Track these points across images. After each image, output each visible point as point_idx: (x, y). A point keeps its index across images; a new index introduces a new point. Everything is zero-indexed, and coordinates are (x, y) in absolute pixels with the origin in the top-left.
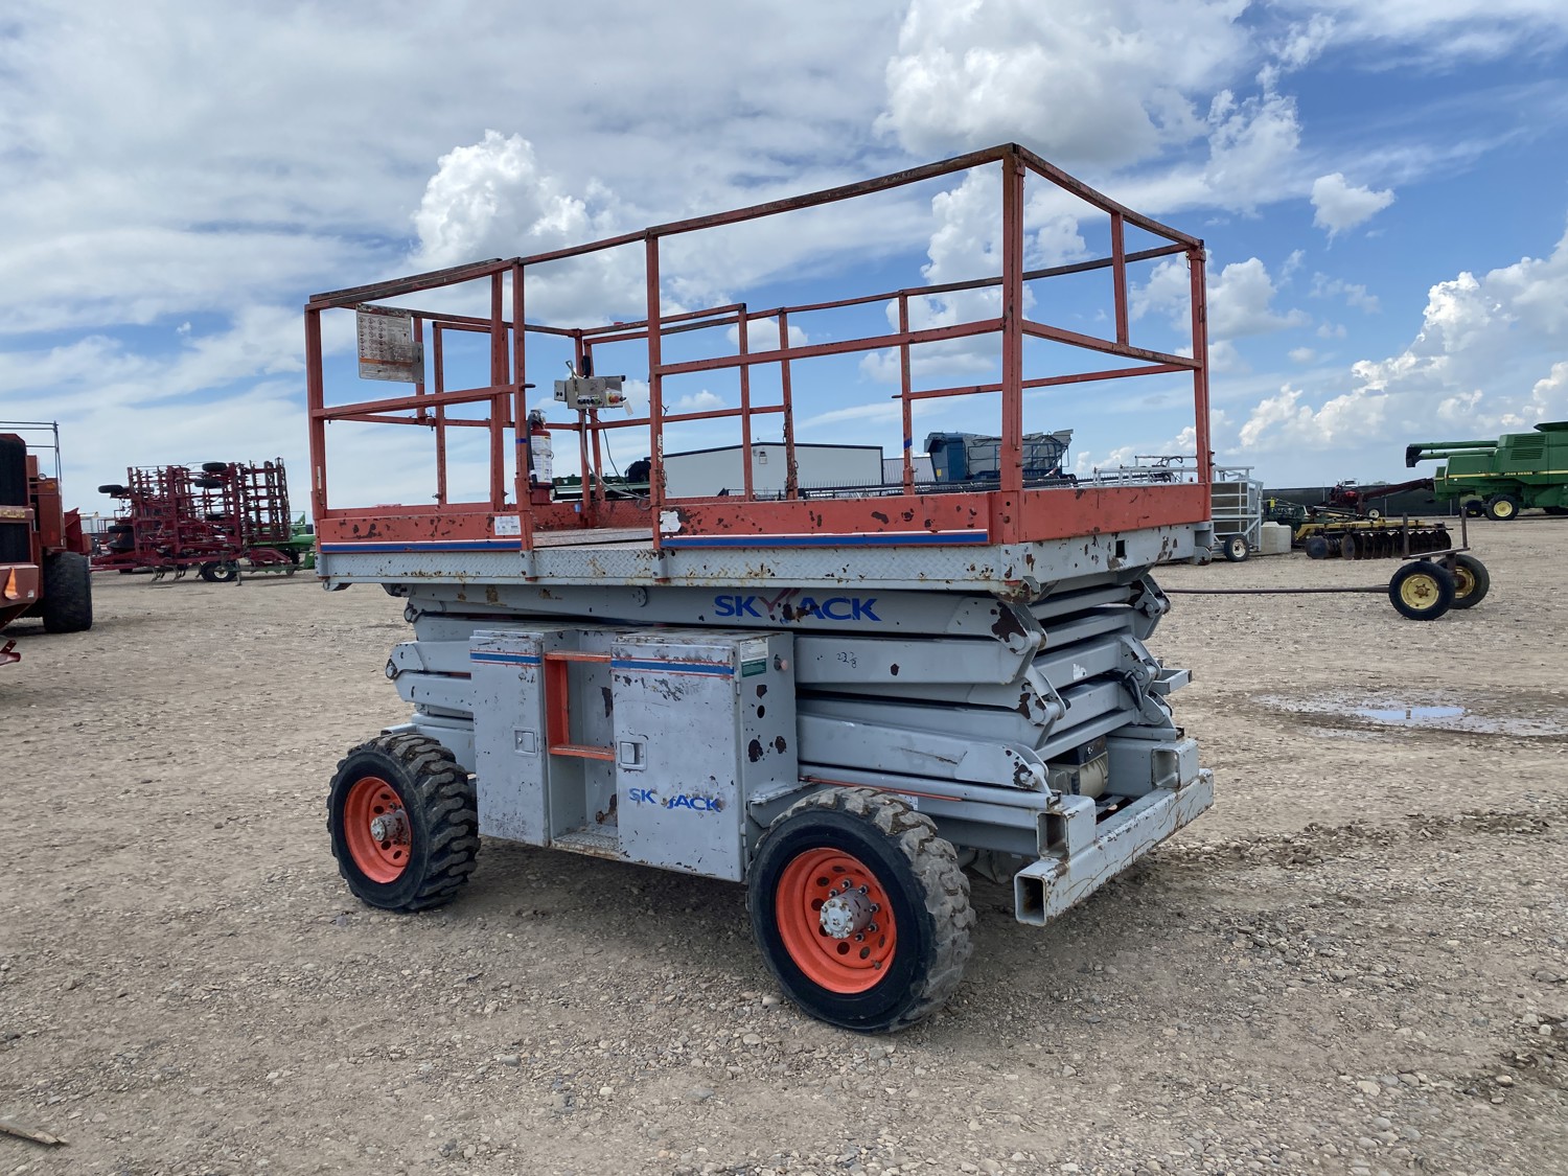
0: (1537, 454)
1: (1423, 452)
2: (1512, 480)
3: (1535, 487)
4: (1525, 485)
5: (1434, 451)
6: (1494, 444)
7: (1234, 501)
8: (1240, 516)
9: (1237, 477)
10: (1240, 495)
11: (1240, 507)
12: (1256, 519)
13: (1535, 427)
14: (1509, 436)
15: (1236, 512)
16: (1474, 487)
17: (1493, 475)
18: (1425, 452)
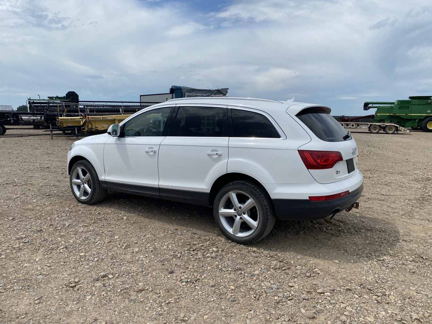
0: (408, 108)
2: (398, 117)
3: (406, 119)
4: (403, 119)
5: (373, 105)
6: (393, 103)
13: (409, 98)
14: (399, 101)
17: (391, 114)
18: (370, 105)
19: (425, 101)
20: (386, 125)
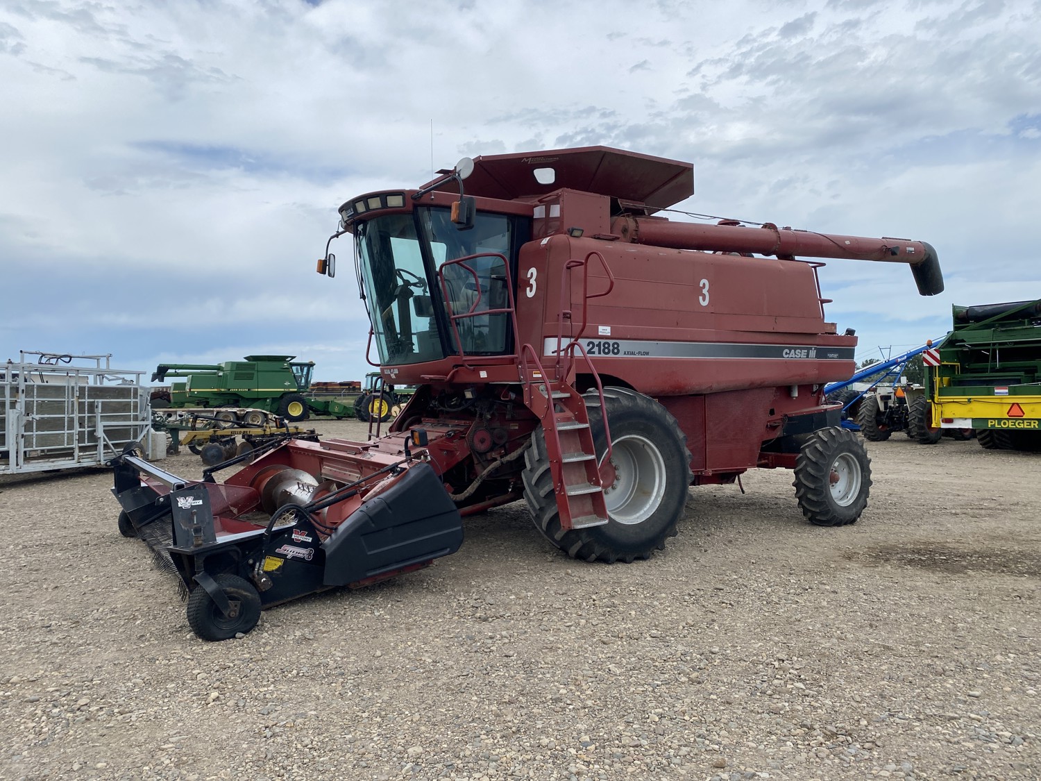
1: (169, 371)
2: (234, 394)
3: (248, 399)
4: (243, 398)
5: (177, 370)
6: (220, 368)
7: (126, 407)
8: (132, 423)
9: (120, 382)
10: (132, 400)
11: (132, 414)
12: (146, 425)
13: (245, 358)
14: (233, 363)
15: (127, 418)
16: (208, 398)
17: (223, 390)
18: (170, 371)
19: (276, 365)
20: (247, 412)
